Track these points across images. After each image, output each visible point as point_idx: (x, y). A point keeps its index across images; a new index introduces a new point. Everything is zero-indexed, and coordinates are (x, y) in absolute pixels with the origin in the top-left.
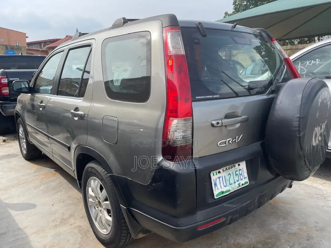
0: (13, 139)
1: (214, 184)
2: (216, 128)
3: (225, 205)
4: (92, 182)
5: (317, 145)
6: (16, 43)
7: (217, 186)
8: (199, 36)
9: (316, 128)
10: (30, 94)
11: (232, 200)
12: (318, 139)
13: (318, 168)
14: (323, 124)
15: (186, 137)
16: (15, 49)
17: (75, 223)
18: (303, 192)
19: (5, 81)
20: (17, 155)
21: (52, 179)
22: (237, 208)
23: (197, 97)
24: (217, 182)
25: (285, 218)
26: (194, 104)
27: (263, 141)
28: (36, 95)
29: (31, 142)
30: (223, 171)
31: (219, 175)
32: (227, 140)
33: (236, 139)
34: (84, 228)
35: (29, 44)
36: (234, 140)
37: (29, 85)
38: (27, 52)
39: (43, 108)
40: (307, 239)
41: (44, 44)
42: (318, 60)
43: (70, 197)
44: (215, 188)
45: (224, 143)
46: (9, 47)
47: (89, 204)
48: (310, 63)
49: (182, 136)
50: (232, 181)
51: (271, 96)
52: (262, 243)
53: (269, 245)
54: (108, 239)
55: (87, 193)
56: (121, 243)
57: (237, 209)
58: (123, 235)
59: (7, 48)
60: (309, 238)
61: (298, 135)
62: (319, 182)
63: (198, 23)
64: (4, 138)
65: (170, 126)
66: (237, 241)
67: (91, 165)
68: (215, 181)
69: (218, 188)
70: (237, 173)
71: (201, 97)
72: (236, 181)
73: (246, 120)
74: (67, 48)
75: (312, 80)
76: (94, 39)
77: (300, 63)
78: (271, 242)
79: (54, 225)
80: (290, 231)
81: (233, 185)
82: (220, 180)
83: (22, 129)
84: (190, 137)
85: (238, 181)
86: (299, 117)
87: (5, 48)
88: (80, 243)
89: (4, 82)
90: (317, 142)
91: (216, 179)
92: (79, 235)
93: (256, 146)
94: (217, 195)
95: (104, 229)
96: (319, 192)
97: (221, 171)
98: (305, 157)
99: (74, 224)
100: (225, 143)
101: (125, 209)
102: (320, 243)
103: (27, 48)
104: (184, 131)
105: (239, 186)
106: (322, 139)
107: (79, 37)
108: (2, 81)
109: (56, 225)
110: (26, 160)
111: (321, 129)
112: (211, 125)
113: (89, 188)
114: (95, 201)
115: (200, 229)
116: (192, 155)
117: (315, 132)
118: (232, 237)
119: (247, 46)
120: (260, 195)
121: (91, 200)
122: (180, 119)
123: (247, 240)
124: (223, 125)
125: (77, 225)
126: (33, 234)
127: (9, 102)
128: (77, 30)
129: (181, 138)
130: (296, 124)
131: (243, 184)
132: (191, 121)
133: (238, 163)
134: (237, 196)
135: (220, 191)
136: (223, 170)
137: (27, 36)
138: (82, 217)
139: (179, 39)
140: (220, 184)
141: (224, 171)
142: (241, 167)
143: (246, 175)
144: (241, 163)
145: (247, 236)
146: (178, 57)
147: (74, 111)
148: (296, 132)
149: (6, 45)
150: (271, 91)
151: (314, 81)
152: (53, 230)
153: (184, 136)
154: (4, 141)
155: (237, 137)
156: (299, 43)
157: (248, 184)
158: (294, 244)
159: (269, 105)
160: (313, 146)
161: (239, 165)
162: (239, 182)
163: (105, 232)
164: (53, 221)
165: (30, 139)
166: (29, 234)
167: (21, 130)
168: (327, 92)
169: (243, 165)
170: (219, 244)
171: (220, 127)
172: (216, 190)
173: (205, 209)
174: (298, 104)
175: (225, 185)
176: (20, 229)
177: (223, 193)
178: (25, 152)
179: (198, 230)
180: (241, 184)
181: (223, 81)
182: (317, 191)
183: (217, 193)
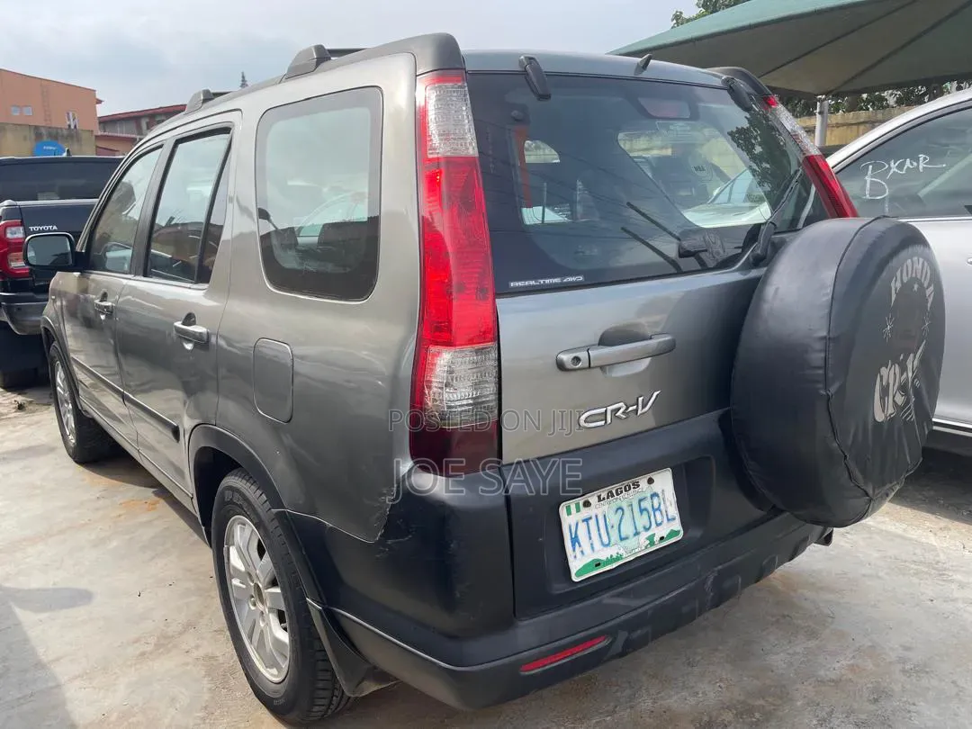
0: (46, 401)
1: (569, 538)
2: (573, 373)
3: (606, 598)
4: (238, 530)
5: (891, 421)
6: (69, 120)
7: (580, 546)
8: (528, 99)
9: (884, 371)
10: (77, 274)
11: (631, 585)
12: (894, 401)
13: (898, 487)
14: (912, 355)
15: (483, 402)
16: (63, 136)
17: (197, 647)
18: (876, 555)
19: (16, 234)
20: (52, 449)
21: (144, 518)
22: (647, 607)
23: (512, 284)
24: (578, 533)
25: (812, 634)
26: (501, 303)
27: (727, 409)
28: (93, 276)
29: (85, 411)
30: (600, 500)
31: (585, 512)
32: (610, 408)
33: (637, 404)
34: (221, 662)
35: (107, 122)
36: (631, 409)
37: (73, 246)
38: (97, 147)
39: (107, 315)
40: (871, 698)
41: (147, 120)
42: (925, 159)
43: (190, 570)
44: (574, 550)
45: (597, 418)
46: (44, 131)
47: (233, 595)
48: (900, 167)
49: (472, 398)
50: (627, 529)
51: (754, 273)
52: (736, 709)
53: (757, 715)
54: (281, 698)
55: (226, 561)
56: (316, 709)
57: (646, 612)
58: (320, 685)
59: (39, 136)
60: (879, 694)
61: (823, 392)
62: (928, 524)
63: (526, 57)
64: (20, 399)
65: (432, 370)
66: (662, 702)
67: (231, 481)
68: (573, 531)
69: (582, 552)
70: (644, 504)
71: (527, 283)
72: (640, 529)
73: (669, 348)
74: (169, 138)
75: (870, 225)
76: (240, 110)
77: (871, 167)
78: (763, 706)
79: (138, 652)
80: (822, 673)
81: (632, 543)
82: (591, 528)
83: (62, 374)
84: (492, 401)
85: (647, 529)
86: (825, 337)
87: (33, 137)
88: (206, 708)
89: (15, 236)
90: (891, 410)
91: (577, 524)
92: (206, 683)
93: (705, 426)
94: (579, 573)
95: (271, 666)
96: (926, 554)
97: (593, 499)
98: (846, 456)
99: (194, 650)
100: (603, 418)
101: (320, 611)
102: (909, 712)
103: (100, 133)
104: (476, 386)
105: (652, 543)
106: (907, 402)
107: (205, 105)
108: (9, 236)
109: (143, 654)
110: (76, 462)
111: (904, 369)
112: (556, 366)
113: (231, 548)
114: (248, 585)
115: (527, 673)
116: (500, 455)
117: (881, 380)
118: (647, 690)
119: (681, 123)
120: (720, 567)
121: (236, 582)
122: (458, 348)
123: (692, 701)
124: (592, 365)
125: (201, 653)
126: (76, 677)
127: (31, 294)
128: (243, 77)
129: (467, 405)
130: (817, 358)
131: (662, 538)
132: (494, 355)
133: (648, 476)
134: (645, 574)
135: (590, 560)
136: (599, 497)
137: (98, 97)
138: (219, 631)
139: (464, 108)
140: (590, 538)
141: (604, 499)
142: (656, 487)
143: (673, 511)
144: (657, 476)
145: (693, 687)
146: (455, 163)
147: (183, 324)
148: (818, 382)
149: (36, 128)
150: (751, 259)
151: (880, 226)
152: (133, 669)
153: (477, 398)
154: (21, 407)
155: (641, 399)
156: (900, 102)
157: (680, 537)
158: (832, 712)
159: (744, 299)
160: (878, 425)
161: (651, 481)
162: (650, 533)
163: (274, 676)
164: (137, 641)
165: (83, 404)
166: (63, 679)
167: (60, 377)
168: (921, 260)
169: (664, 482)
170: (607, 711)
171: (584, 372)
172: (575, 557)
173: (544, 612)
174: (825, 299)
175: (605, 540)
176: (40, 665)
177: (598, 565)
178: (72, 440)
179: (522, 673)
180: (657, 539)
181: (628, 232)
182: (918, 551)
183: (581, 566)
